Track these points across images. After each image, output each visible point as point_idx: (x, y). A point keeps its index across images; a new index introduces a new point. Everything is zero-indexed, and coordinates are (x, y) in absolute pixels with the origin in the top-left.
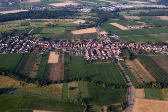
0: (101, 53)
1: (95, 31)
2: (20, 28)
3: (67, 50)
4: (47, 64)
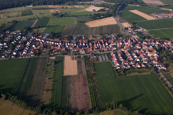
0: (133, 57)
1: (115, 23)
2: (21, 19)
3: (86, 53)
4: (63, 77)
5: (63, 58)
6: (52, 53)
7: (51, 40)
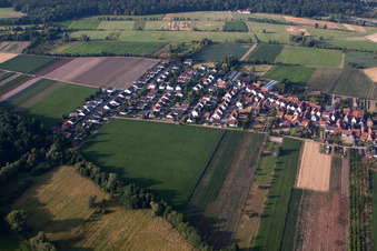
2: (221, 37)
3: (356, 142)
4: (293, 189)
5: (302, 143)
6: (277, 127)
7: (281, 97)
